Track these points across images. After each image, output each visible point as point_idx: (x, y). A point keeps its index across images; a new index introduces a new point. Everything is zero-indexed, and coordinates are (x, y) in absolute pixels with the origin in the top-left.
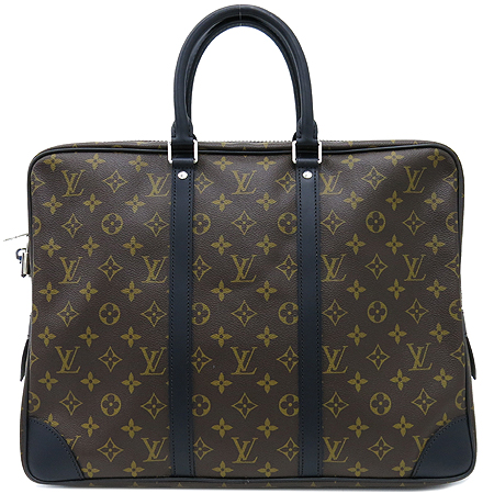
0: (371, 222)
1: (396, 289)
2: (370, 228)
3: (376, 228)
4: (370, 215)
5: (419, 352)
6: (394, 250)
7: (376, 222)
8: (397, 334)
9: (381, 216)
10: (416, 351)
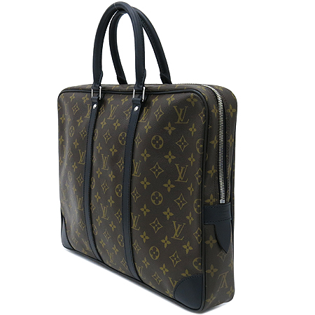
0: (154, 142)
1: (169, 186)
2: (154, 146)
3: (157, 146)
4: (154, 138)
5: (178, 228)
6: (170, 161)
7: (157, 142)
8: (168, 214)
9: (161, 138)
10: (177, 227)
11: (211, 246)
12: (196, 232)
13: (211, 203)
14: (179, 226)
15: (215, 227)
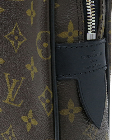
5: (14, 85)
10: (11, 82)
11: (72, 118)
12: (43, 95)
13: (71, 40)
14: (15, 81)
15: (77, 84)
